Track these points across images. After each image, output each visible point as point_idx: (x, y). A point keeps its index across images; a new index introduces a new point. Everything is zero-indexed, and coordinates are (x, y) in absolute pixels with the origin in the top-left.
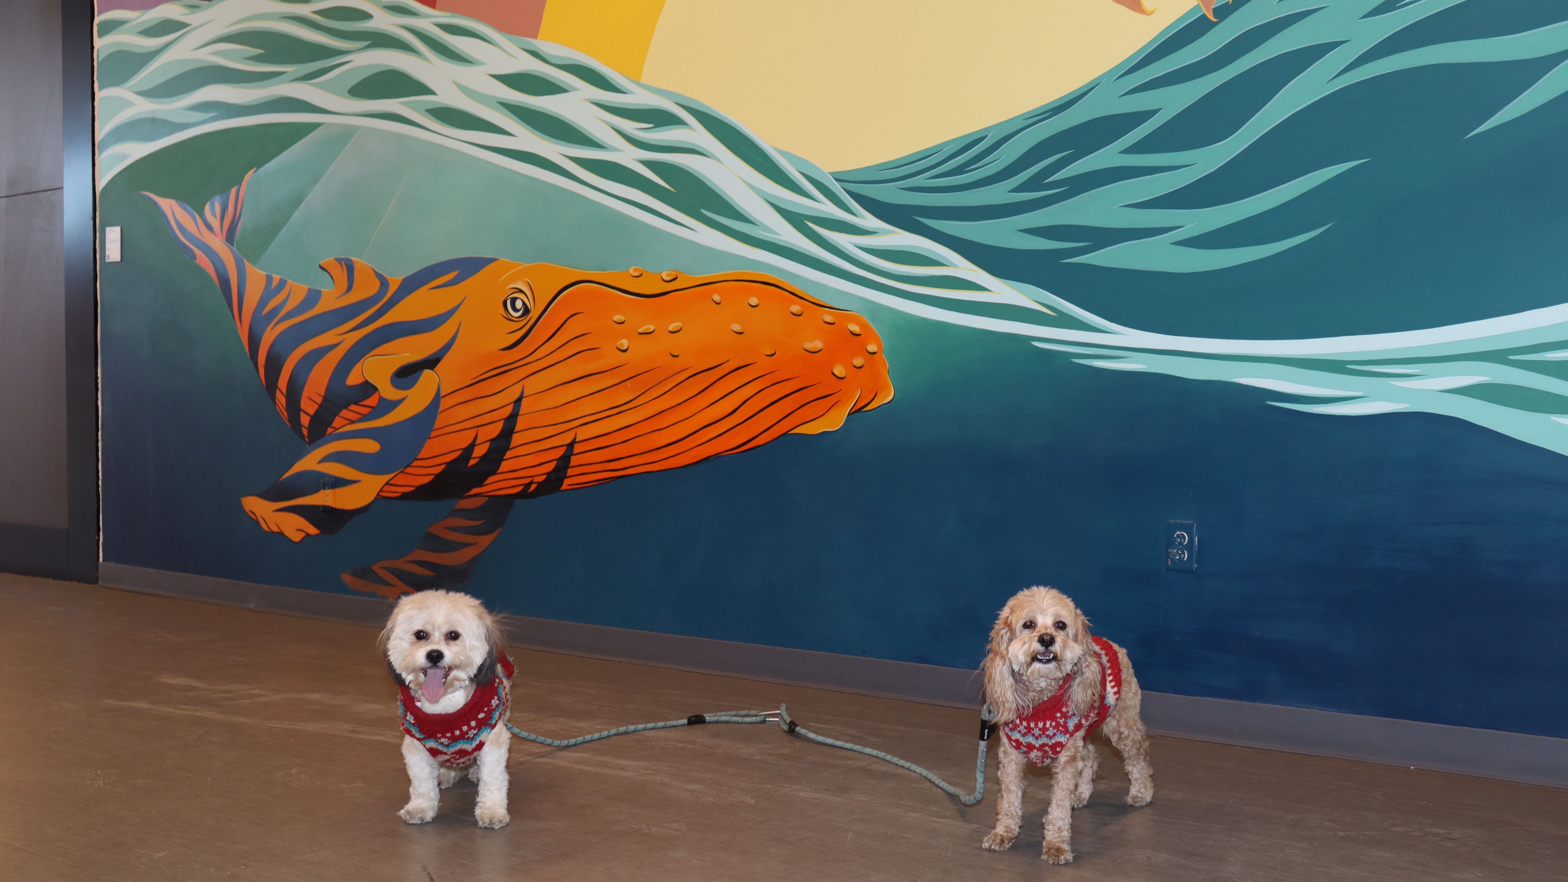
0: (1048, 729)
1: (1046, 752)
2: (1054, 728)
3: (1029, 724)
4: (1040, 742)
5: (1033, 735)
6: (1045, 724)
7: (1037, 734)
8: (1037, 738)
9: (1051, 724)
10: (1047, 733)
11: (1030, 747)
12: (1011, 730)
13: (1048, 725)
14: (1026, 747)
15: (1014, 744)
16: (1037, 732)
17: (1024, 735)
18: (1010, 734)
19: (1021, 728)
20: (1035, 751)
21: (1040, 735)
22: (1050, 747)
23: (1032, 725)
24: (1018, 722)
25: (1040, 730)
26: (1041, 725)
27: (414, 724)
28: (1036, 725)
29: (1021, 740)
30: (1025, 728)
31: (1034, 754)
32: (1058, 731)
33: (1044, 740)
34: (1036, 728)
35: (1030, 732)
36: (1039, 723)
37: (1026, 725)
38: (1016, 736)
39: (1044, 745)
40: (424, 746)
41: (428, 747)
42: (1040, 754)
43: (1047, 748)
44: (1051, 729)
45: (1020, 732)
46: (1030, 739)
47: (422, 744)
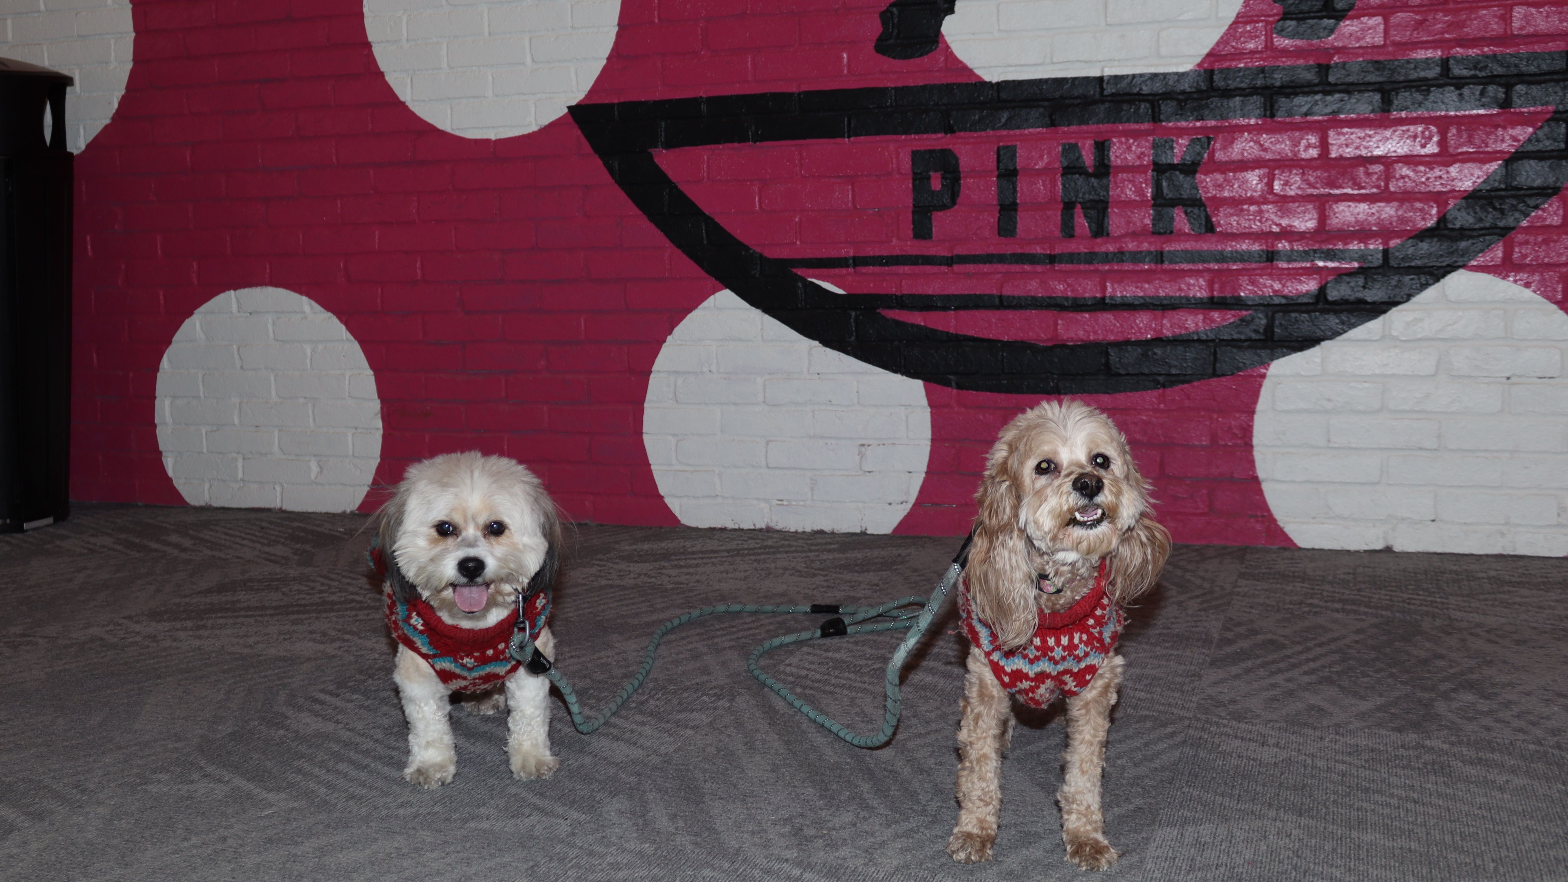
2: (1086, 645)
10: (1076, 653)
11: (1039, 678)
13: (1076, 641)
23: (1051, 642)
27: (421, 632)
32: (1092, 650)
34: (1058, 647)
37: (1039, 644)
40: (433, 666)
41: (438, 667)
47: (429, 663)
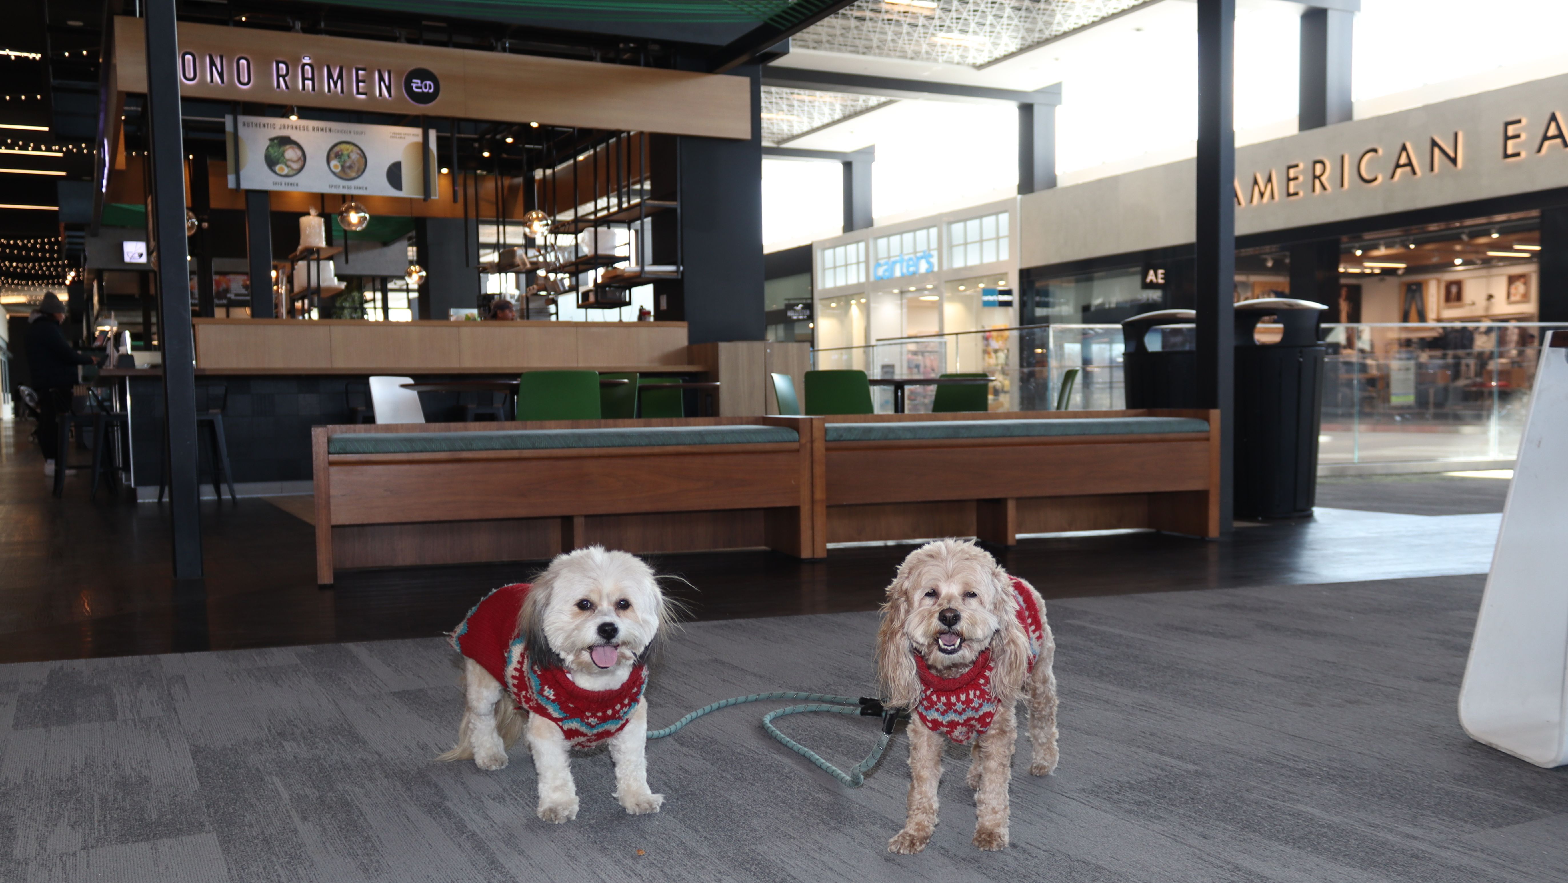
0: (972, 701)
1: (972, 726)
3: (948, 699)
4: (964, 717)
5: (956, 711)
6: (968, 695)
7: (960, 710)
8: (960, 714)
9: (975, 694)
11: (953, 725)
12: (927, 709)
14: (947, 727)
15: (930, 725)
16: (960, 706)
17: (943, 714)
18: (924, 713)
19: (939, 705)
20: (959, 728)
21: (964, 710)
22: (976, 720)
23: (953, 699)
24: (934, 698)
25: (963, 703)
26: (963, 697)
27: (553, 701)
28: (958, 699)
29: (940, 720)
30: (944, 704)
31: (958, 733)
33: (970, 714)
35: (951, 709)
36: (961, 695)
38: (933, 715)
39: (969, 719)
40: (561, 728)
42: (964, 729)
43: (973, 722)
44: (976, 700)
45: (937, 710)
46: (952, 716)
